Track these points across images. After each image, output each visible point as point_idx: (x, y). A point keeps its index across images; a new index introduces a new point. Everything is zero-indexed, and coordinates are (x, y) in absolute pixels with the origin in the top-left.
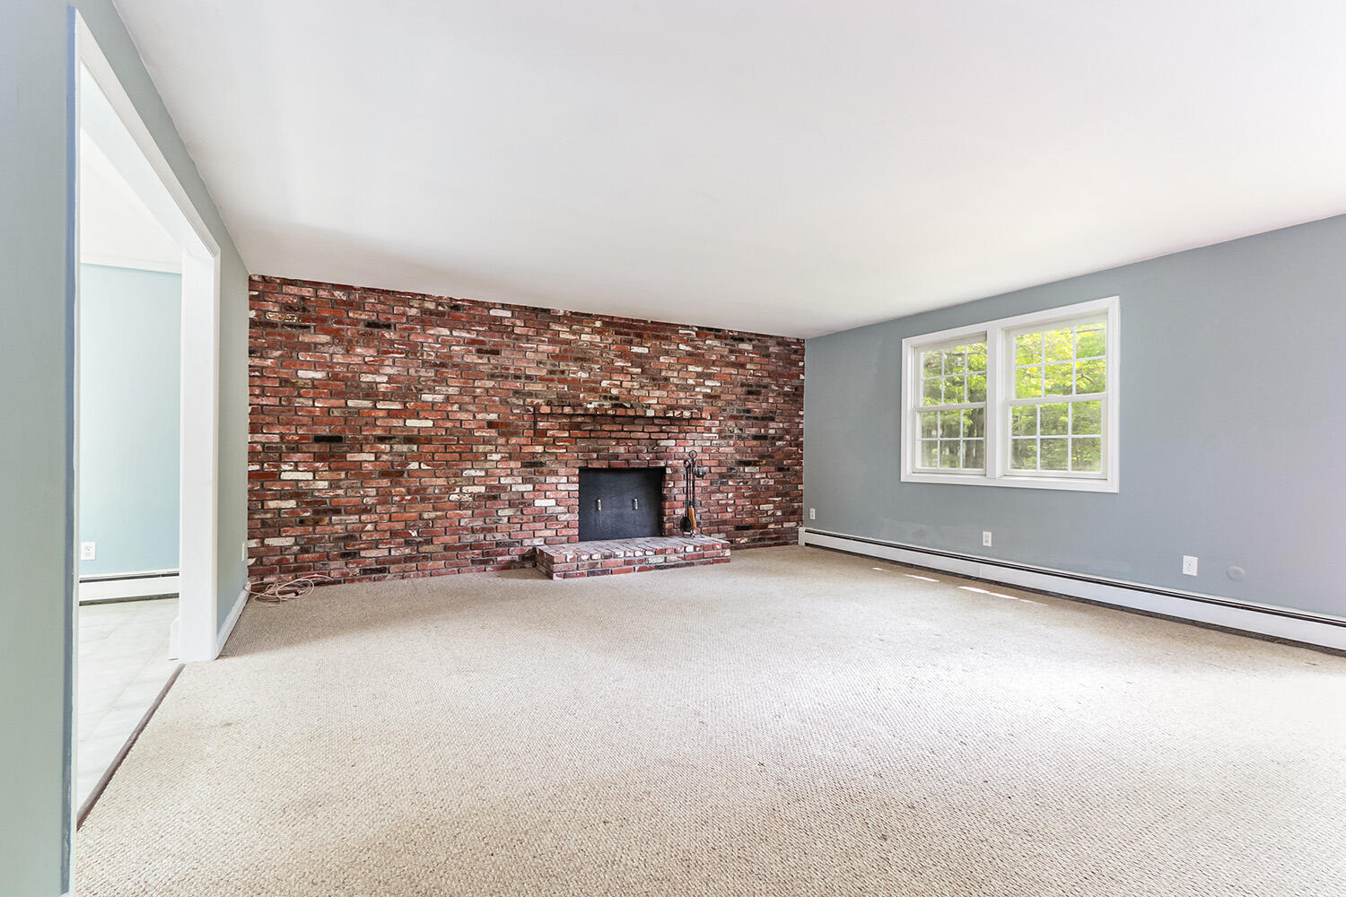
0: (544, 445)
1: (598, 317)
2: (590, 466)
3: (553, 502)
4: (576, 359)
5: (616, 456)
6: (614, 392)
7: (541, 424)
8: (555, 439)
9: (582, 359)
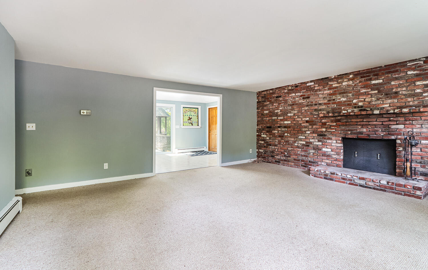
0: (326, 128)
1: (350, 73)
2: (347, 137)
3: (330, 150)
4: (340, 94)
6: (360, 104)
7: (323, 120)
8: (331, 126)
9: (343, 93)
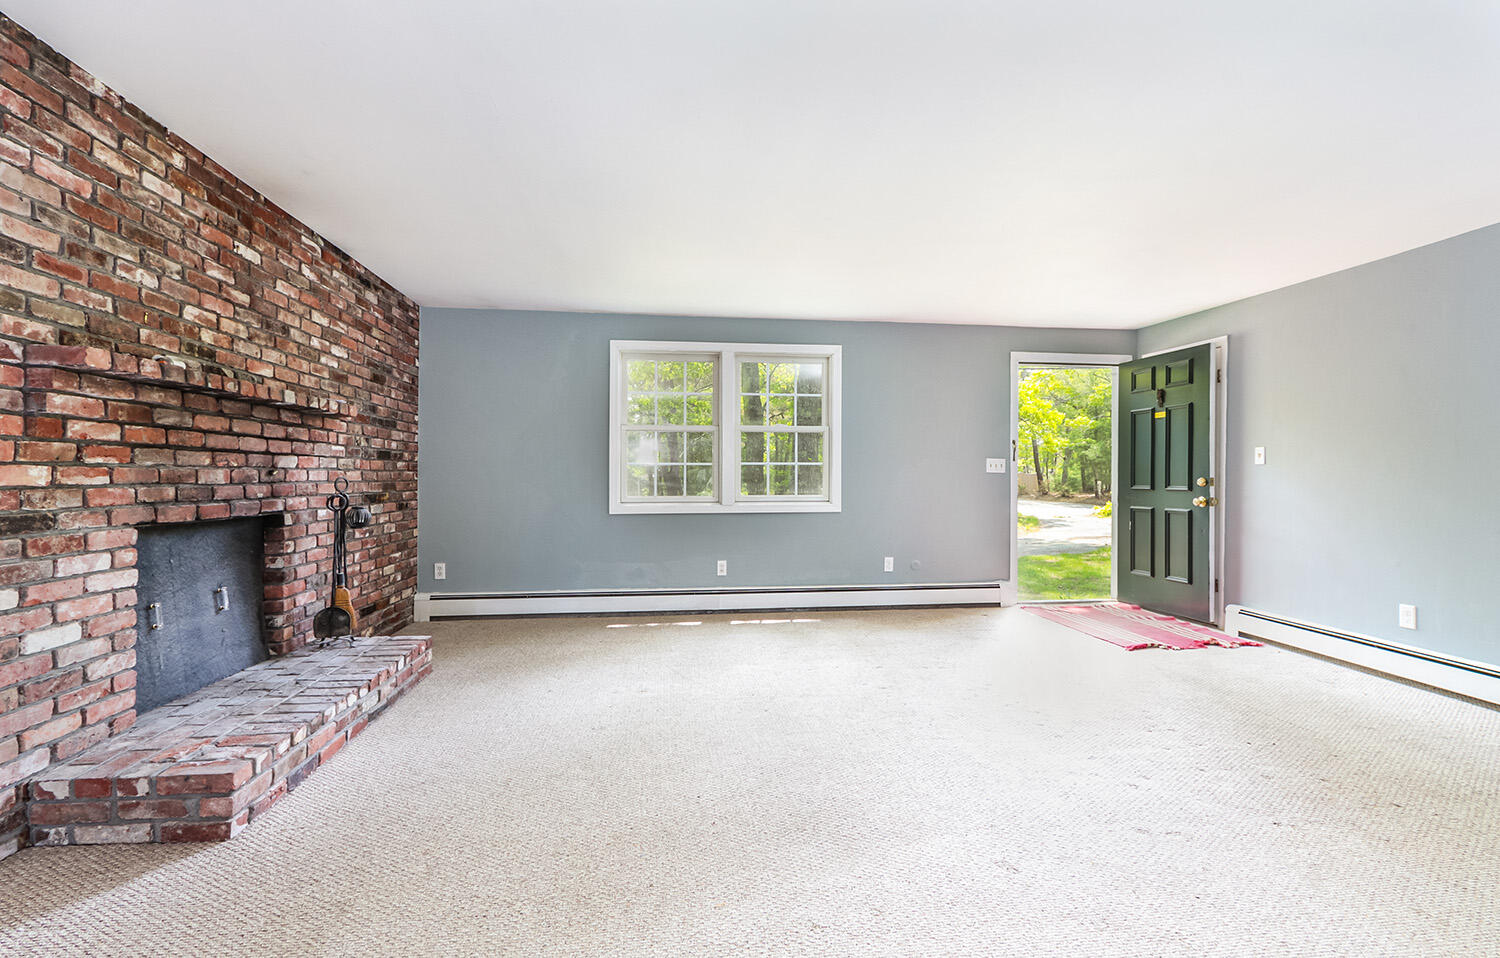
0: (54, 464)
1: (179, 144)
2: (161, 519)
3: (74, 632)
4: (133, 235)
5: (211, 491)
6: (207, 337)
7: (58, 399)
8: (83, 444)
9: (147, 240)
